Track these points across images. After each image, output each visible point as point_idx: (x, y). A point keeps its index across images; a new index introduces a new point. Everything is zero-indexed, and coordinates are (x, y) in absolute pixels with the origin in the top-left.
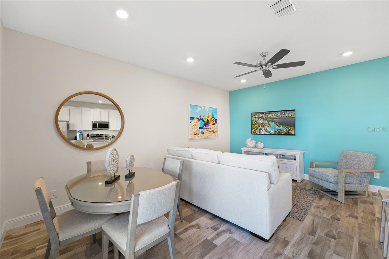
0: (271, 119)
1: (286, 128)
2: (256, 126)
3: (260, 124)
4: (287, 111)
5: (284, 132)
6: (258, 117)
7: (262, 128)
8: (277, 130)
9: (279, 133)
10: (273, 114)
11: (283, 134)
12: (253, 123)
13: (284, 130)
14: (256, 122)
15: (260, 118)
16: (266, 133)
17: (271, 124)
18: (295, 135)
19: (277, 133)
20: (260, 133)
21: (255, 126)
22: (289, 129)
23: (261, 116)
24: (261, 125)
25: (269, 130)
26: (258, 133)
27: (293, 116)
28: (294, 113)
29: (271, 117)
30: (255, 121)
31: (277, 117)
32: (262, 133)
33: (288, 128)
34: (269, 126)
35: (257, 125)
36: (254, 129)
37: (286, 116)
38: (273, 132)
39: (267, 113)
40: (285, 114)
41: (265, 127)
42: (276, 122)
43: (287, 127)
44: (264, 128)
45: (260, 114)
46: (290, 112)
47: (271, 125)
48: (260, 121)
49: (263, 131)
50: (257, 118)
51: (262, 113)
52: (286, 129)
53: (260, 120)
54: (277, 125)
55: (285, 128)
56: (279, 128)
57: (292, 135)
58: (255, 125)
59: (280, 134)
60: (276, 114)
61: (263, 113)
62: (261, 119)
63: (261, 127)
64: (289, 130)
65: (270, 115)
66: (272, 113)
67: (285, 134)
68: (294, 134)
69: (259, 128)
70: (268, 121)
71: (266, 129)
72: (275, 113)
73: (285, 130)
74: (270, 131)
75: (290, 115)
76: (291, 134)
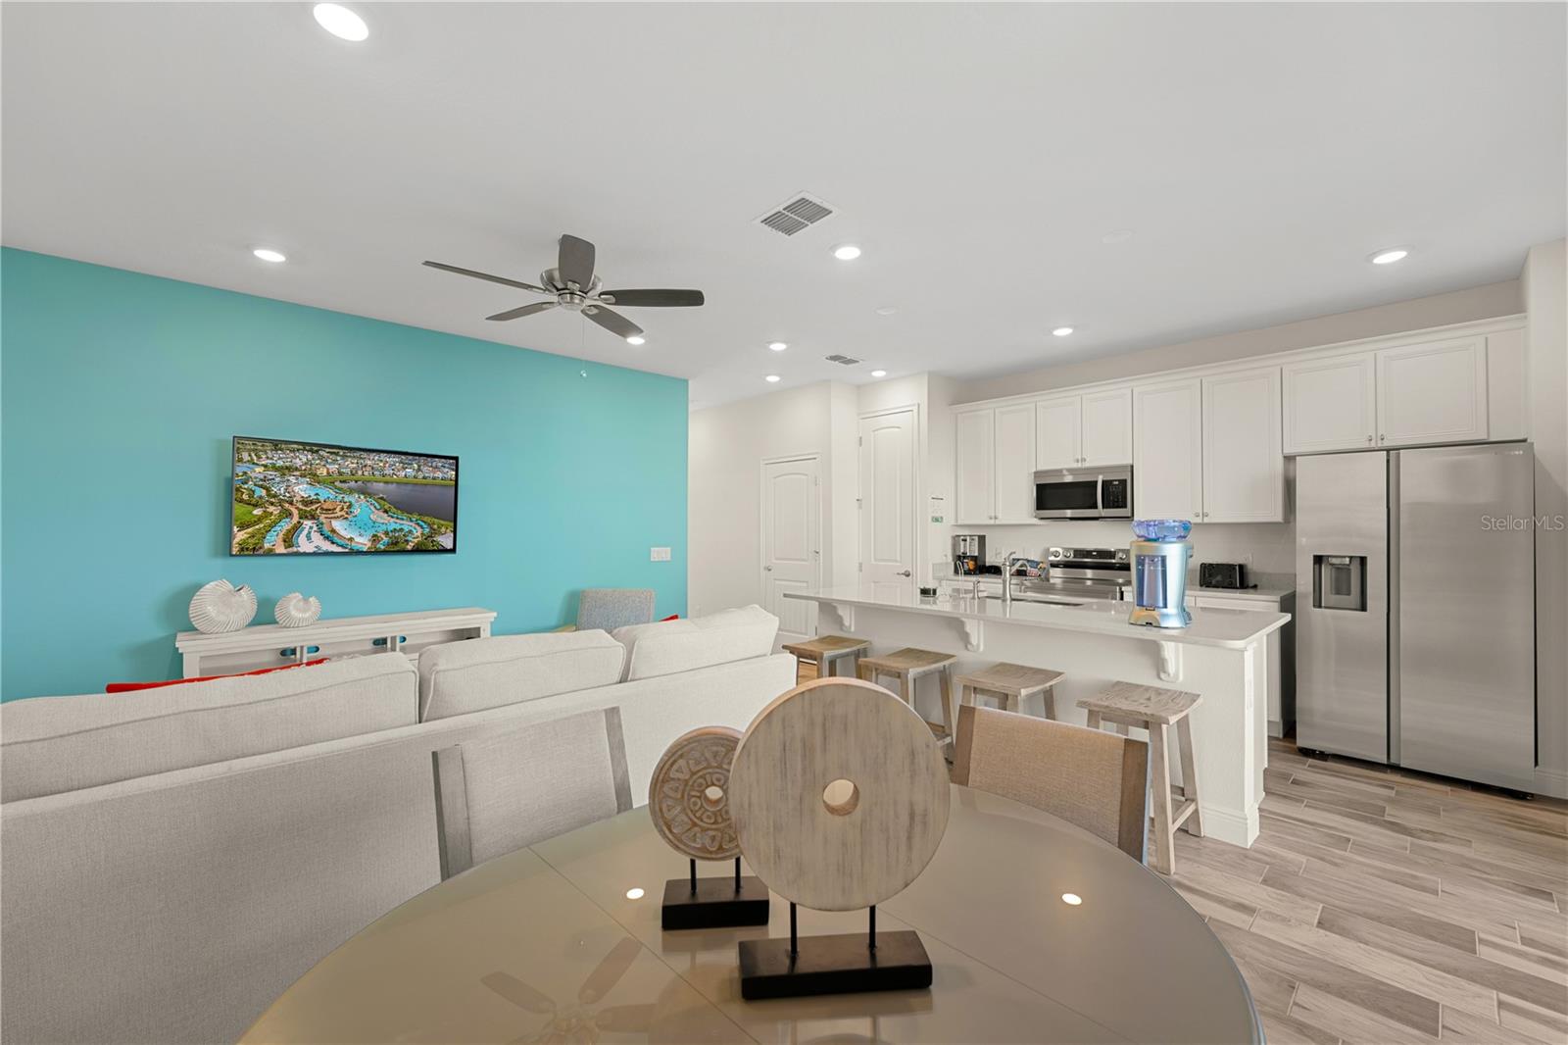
0: (356, 482)
1: (423, 524)
2: (267, 514)
3: (291, 503)
4: (429, 459)
5: (416, 541)
6: (280, 463)
7: (308, 523)
8: (386, 533)
9: (396, 547)
10: (369, 463)
11: (409, 547)
12: (245, 497)
13: (415, 531)
14: (268, 490)
15: (297, 469)
16: (327, 546)
17: (356, 505)
18: (453, 550)
19: (382, 547)
20: (295, 549)
21: (257, 512)
22: (435, 527)
23: (298, 462)
24: (301, 507)
25: (343, 533)
26: (281, 549)
27: (451, 480)
28: (453, 470)
29: (360, 473)
30: (261, 487)
31: (388, 478)
32: (304, 545)
33: (429, 524)
34: (343, 513)
35: (271, 509)
36: (248, 526)
37: (424, 478)
38: (363, 542)
39: (337, 454)
40: (419, 470)
41: (322, 518)
42: (382, 498)
43: (425, 519)
44: (320, 526)
45: (293, 451)
46: (438, 463)
47: (356, 510)
48: (296, 489)
49: (309, 537)
50: (275, 468)
51: (304, 449)
52: (422, 527)
53: (292, 479)
54: (386, 512)
55: (418, 524)
56: (392, 524)
57: (445, 551)
58: (256, 506)
59: (396, 549)
60: (382, 464)
61: (314, 448)
62: (304, 476)
63: (296, 519)
64: (434, 532)
65: (350, 464)
66: (364, 455)
67: (418, 550)
68: (450, 546)
69: (286, 525)
70: (340, 489)
71: (326, 529)
72: (376, 458)
73: (419, 534)
74: (351, 539)
75: (439, 475)
76: (440, 547)
